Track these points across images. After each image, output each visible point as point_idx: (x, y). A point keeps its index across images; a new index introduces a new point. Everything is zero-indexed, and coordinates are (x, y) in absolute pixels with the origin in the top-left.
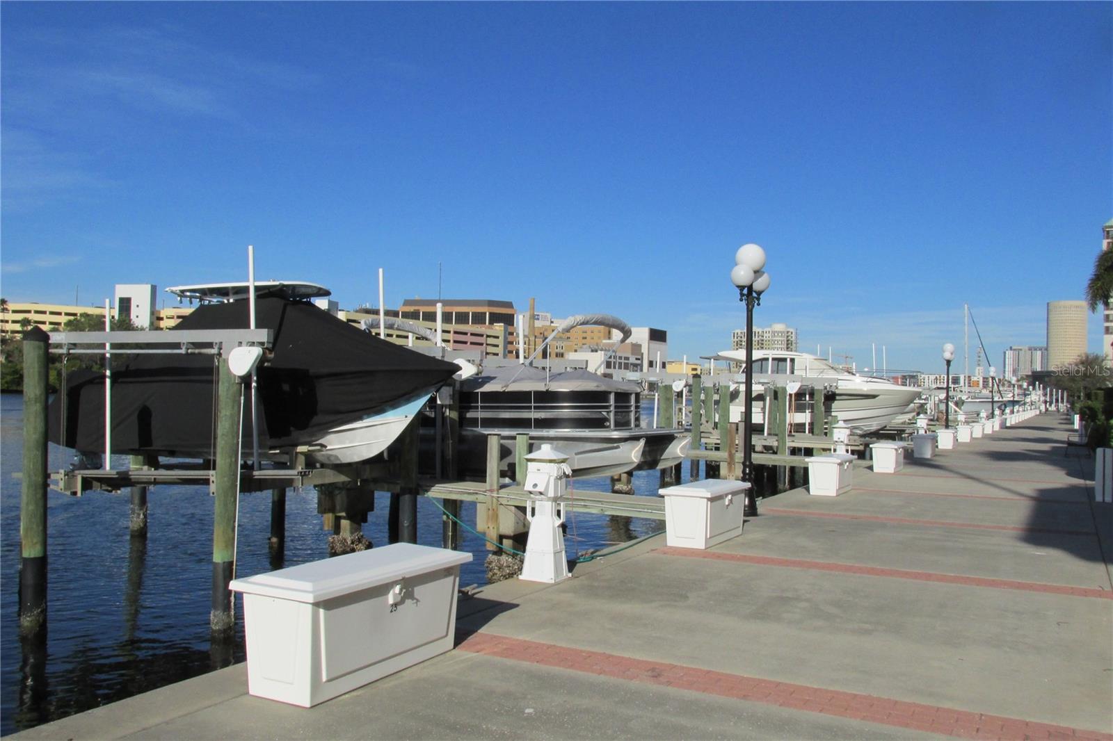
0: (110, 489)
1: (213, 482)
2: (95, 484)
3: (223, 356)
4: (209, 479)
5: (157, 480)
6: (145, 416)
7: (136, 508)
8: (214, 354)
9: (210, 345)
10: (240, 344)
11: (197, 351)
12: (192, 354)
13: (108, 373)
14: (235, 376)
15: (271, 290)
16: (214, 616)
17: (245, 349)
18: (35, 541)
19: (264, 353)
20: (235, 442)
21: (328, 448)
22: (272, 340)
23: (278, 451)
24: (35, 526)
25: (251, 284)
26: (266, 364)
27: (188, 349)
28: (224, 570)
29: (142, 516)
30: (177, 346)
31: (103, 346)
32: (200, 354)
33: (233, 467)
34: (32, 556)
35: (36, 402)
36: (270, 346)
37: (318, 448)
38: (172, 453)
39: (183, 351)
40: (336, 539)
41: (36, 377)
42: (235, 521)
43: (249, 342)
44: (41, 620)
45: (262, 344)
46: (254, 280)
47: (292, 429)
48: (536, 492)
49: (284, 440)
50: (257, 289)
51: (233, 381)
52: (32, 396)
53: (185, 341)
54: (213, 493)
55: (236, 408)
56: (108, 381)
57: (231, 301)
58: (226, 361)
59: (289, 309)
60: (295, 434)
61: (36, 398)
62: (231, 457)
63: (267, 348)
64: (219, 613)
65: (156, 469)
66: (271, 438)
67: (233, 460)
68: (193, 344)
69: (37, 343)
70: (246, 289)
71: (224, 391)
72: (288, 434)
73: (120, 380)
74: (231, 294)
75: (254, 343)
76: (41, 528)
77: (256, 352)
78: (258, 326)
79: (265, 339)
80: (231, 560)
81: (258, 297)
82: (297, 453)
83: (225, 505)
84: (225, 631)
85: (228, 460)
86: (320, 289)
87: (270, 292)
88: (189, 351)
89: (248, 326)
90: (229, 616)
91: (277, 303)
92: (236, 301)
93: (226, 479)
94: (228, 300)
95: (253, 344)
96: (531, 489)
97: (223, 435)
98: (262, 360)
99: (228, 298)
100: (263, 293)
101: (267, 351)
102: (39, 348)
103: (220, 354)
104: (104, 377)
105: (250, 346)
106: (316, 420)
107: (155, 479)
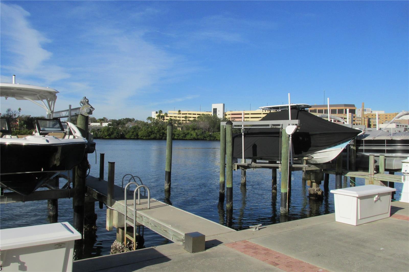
0: (244, 169)
1: (280, 168)
2: (240, 167)
3: (283, 128)
4: (279, 167)
5: (256, 167)
6: (255, 147)
7: (243, 176)
8: (280, 128)
9: (279, 125)
10: (289, 124)
11: (274, 127)
12: (273, 128)
13: (243, 134)
14: (287, 134)
16: (282, 209)
17: (291, 126)
18: (230, 183)
19: (297, 127)
20: (288, 155)
21: (314, 158)
22: (299, 123)
23: (297, 159)
26: (297, 131)
27: (271, 126)
28: (285, 195)
29: (245, 179)
30: (268, 125)
31: (241, 126)
32: (275, 128)
34: (229, 187)
35: (230, 142)
36: (299, 125)
37: (311, 158)
38: (261, 159)
39: (270, 127)
40: (311, 190)
42: (287, 180)
43: (292, 124)
44: (232, 205)
45: (296, 125)
46: (290, 104)
47: (302, 152)
48: (406, 173)
49: (300, 155)
50: (291, 106)
51: (287, 136)
52: (229, 141)
53: (271, 124)
54: (280, 171)
55: (288, 145)
56: (243, 136)
57: (280, 111)
58: (285, 130)
59: (299, 113)
60: (303, 153)
61: (230, 141)
62: (286, 160)
63: (298, 126)
64: (283, 208)
65: (256, 163)
66: (295, 154)
67: (287, 161)
68: (273, 125)
69: (230, 125)
70: (288, 107)
71: (284, 139)
72: (301, 153)
73: (246, 136)
74: (280, 109)
75: (294, 124)
76: (231, 179)
77: (295, 127)
78: (292, 119)
79: (297, 123)
80: (285, 192)
81: (291, 109)
82: (304, 159)
83: (285, 174)
84: (285, 214)
85: (286, 161)
86: (308, 106)
87: (293, 108)
88: (272, 127)
89: (288, 119)
90: (286, 209)
91: (296, 111)
93: (285, 167)
94: (279, 111)
95: (293, 125)
96: (404, 172)
97: (284, 153)
98: (297, 129)
99: (279, 110)
101: (298, 127)
102: (230, 126)
103: (282, 128)
104: (242, 135)
105: (292, 125)
106: (310, 149)
107: (256, 166)
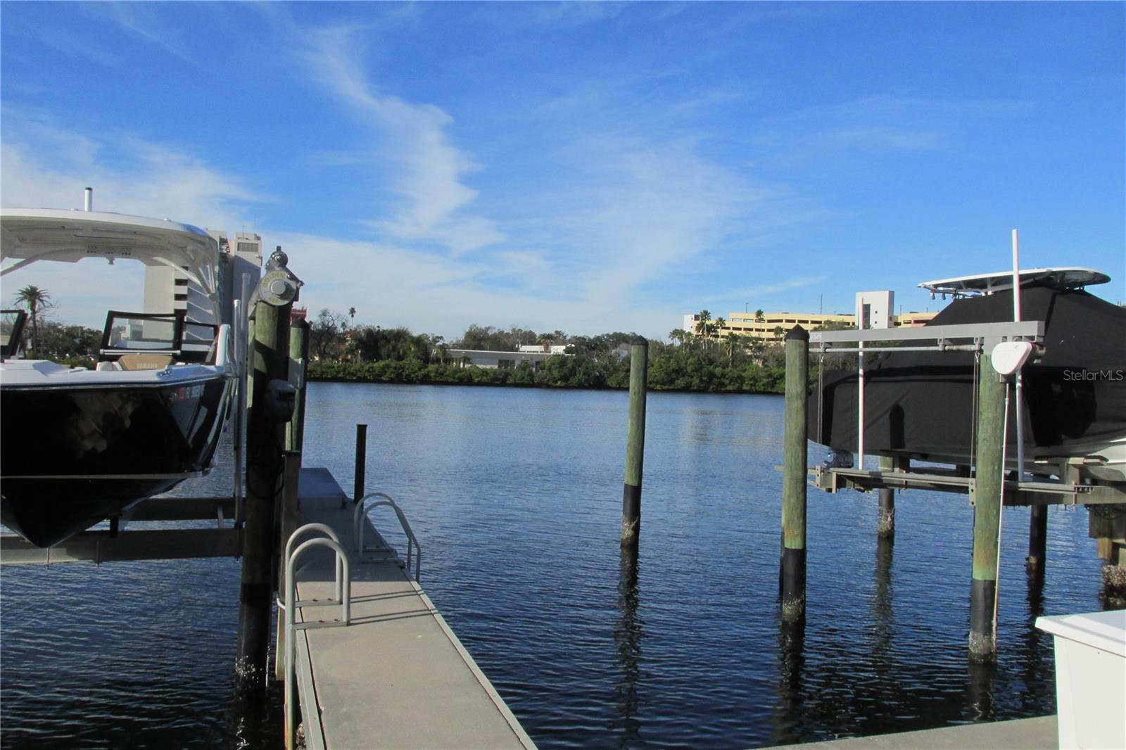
0: (862, 488)
1: (972, 491)
2: (849, 482)
3: (985, 353)
4: (967, 488)
5: (909, 484)
6: (897, 415)
7: (884, 510)
8: (974, 351)
9: (970, 341)
10: (1005, 338)
11: (955, 348)
12: (950, 351)
13: (861, 372)
14: (998, 374)
15: (1037, 279)
16: (973, 637)
17: (1010, 344)
18: (796, 533)
19: (1034, 349)
20: (999, 447)
21: (1110, 461)
22: (1043, 334)
23: (1045, 462)
24: (795, 519)
25: (1015, 273)
26: (1035, 362)
27: (945, 346)
28: (985, 590)
29: (889, 519)
30: (933, 342)
31: (856, 344)
32: (958, 351)
33: (996, 474)
34: (793, 548)
36: (1041, 340)
37: (1098, 461)
38: (925, 457)
39: (940, 348)
40: (1113, 572)
41: (798, 375)
42: (997, 537)
43: (1016, 337)
44: (800, 611)
45: (1031, 338)
46: (1019, 269)
47: (1064, 436)
49: (1054, 449)
50: (1022, 278)
51: (996, 380)
53: (942, 338)
54: (973, 503)
55: (999, 411)
56: (861, 380)
57: (990, 293)
58: (988, 358)
59: (1059, 299)
60: (1068, 444)
61: (797, 395)
62: (993, 465)
63: (1037, 343)
64: (980, 635)
65: (908, 472)
66: (1038, 446)
67: (996, 468)
68: (951, 340)
69: (798, 341)
70: (1009, 279)
71: (986, 392)
72: (1058, 442)
73: (873, 379)
74: (989, 287)
75: (1021, 337)
76: (801, 521)
77: (1025, 347)
78: (1023, 318)
79: (1035, 333)
80: (989, 578)
81: (1022, 287)
82: (1068, 465)
83: (987, 517)
84: (985, 656)
85: (990, 468)
86: (1096, 274)
87: (1035, 281)
88: (947, 348)
89: (1011, 319)
90: (990, 640)
91: (1043, 293)
92: (995, 293)
93: (988, 489)
94: (986, 293)
95: (1019, 339)
97: (984, 439)
98: (1032, 355)
99: (985, 290)
100: (1029, 283)
101: (1037, 346)
102: (800, 346)
103: (981, 351)
104: (857, 376)
105: (1016, 341)
106: (1094, 427)
107: (906, 482)
